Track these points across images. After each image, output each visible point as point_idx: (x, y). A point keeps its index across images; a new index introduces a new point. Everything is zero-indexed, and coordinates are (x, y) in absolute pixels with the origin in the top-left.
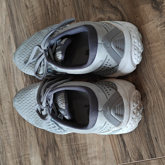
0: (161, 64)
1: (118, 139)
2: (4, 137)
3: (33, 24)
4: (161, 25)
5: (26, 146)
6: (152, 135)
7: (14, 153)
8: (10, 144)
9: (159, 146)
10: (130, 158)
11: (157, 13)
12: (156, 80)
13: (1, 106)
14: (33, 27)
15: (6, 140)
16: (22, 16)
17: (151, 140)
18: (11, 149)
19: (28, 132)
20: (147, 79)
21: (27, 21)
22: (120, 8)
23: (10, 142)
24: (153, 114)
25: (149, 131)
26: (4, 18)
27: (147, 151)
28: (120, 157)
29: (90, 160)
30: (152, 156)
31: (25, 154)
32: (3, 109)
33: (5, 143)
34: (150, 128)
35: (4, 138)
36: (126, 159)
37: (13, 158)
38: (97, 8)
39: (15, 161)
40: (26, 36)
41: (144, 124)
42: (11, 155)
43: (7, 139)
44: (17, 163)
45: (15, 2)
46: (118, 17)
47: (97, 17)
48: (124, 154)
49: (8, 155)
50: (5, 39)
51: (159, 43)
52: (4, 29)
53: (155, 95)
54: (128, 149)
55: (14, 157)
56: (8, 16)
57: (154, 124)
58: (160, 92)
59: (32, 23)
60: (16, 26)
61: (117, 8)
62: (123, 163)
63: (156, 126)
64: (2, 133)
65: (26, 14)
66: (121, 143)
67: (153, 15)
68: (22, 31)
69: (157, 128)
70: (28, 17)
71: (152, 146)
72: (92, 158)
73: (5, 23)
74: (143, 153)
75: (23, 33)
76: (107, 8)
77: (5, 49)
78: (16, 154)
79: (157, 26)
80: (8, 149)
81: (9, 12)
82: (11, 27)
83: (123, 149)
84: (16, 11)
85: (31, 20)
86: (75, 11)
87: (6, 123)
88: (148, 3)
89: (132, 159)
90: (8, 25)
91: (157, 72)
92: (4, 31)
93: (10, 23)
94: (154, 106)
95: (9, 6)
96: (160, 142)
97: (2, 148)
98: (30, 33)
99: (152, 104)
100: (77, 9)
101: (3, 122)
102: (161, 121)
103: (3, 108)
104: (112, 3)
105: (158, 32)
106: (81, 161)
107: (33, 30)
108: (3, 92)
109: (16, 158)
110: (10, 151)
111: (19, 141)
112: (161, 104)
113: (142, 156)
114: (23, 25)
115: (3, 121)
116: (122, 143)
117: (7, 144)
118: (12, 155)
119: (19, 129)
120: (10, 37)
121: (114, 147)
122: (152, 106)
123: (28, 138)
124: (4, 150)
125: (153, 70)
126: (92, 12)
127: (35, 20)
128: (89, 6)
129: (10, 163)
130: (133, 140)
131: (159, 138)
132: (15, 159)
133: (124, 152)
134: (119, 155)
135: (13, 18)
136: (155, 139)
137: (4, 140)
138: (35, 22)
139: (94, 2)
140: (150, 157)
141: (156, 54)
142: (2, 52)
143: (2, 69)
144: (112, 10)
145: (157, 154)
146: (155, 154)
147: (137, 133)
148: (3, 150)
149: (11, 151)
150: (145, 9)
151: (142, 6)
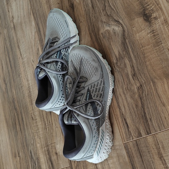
0: (152, 62)
1: (123, 122)
2: (35, 131)
4: (150, 32)
5: (52, 136)
6: (148, 117)
7: (43, 143)
8: (40, 136)
9: (152, 124)
10: (132, 137)
11: (147, 24)
12: (149, 74)
13: (32, 106)
15: (36, 133)
17: (147, 121)
18: (40, 140)
19: (54, 124)
20: (142, 74)
22: (121, 22)
23: (40, 135)
24: (148, 100)
25: (145, 113)
26: (33, 34)
27: (144, 129)
28: (125, 137)
30: (148, 133)
31: (52, 143)
32: (34, 108)
33: (36, 136)
34: (146, 111)
35: (34, 132)
36: (129, 138)
37: (42, 148)
38: (104, 23)
39: (44, 150)
41: (141, 109)
42: (40, 145)
43: (37, 132)
44: (45, 151)
45: (42, 21)
46: (120, 28)
47: (105, 30)
48: (128, 134)
49: (38, 145)
50: (34, 51)
51: (150, 46)
52: (33, 43)
53: (148, 86)
54: (130, 129)
55: (43, 147)
56: (36, 33)
57: (148, 108)
58: (152, 83)
60: (43, 40)
61: (119, 21)
62: (127, 141)
63: (150, 109)
64: (33, 127)
66: (125, 125)
67: (145, 25)
69: (150, 111)
71: (148, 125)
73: (34, 38)
74: (141, 132)
76: (112, 22)
77: (35, 59)
78: (45, 144)
79: (148, 34)
80: (38, 140)
81: (38, 29)
82: (39, 41)
83: (127, 130)
84: (43, 28)
86: (88, 25)
87: (36, 119)
88: (141, 16)
89: (134, 137)
90: (37, 39)
91: (149, 68)
92: (33, 45)
93: (39, 38)
94: (148, 95)
95: (37, 24)
96: (153, 121)
97: (33, 140)
99: (147, 93)
100: (89, 24)
101: (34, 119)
102: (154, 105)
103: (33, 107)
104: (115, 18)
105: (149, 38)
108: (33, 94)
109: (44, 147)
110: (39, 142)
111: (47, 132)
112: (153, 92)
113: (141, 134)
115: (33, 117)
116: (126, 126)
117: (37, 137)
118: (42, 145)
119: (46, 122)
120: (38, 49)
121: (120, 129)
122: (146, 94)
123: (54, 130)
125: (146, 67)
126: (101, 26)
128: (98, 21)
129: (40, 152)
130: (134, 122)
131: (153, 118)
132: (44, 149)
133: (127, 132)
134: (124, 135)
135: (40, 34)
136: (149, 119)
137: (35, 134)
139: (102, 18)
140: (147, 134)
141: (148, 54)
142: (32, 62)
143: (32, 75)
145: (151, 131)
146: (150, 131)
147: (137, 116)
148: (33, 142)
149: (40, 142)
150: (139, 21)
151: (136, 19)
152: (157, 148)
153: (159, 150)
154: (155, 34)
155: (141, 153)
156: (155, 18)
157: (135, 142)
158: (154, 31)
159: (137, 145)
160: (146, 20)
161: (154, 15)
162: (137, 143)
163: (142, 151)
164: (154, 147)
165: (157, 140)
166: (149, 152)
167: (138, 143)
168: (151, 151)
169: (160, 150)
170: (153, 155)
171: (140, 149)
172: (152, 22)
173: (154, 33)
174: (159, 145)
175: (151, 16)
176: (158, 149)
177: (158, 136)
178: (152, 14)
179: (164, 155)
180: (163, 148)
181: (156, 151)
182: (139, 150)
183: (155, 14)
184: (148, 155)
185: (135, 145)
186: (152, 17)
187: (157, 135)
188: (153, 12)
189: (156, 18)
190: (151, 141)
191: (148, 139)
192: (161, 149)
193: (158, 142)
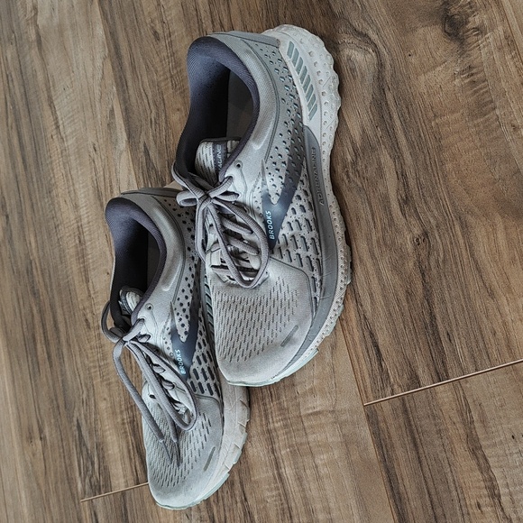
0: (462, 162)
1: (366, 342)
2: (94, 361)
3: (172, 77)
4: (462, 72)
6: (441, 327)
7: (118, 399)
8: (109, 379)
9: (454, 351)
10: (392, 386)
11: (454, 46)
12: (450, 200)
13: (87, 286)
14: (170, 84)
15: (98, 369)
16: (143, 59)
17: (438, 340)
18: (109, 390)
20: (431, 197)
21: (156, 71)
22: (374, 36)
23: (108, 374)
24: (443, 277)
25: (433, 317)
26: (99, 63)
27: (428, 365)
28: (369, 386)
29: (301, 400)
30: (440, 376)
32: (92, 292)
33: (96, 376)
34: (437, 311)
35: (92, 364)
36: (383, 389)
37: (114, 413)
39: (119, 420)
40: (152, 107)
41: (422, 304)
42: (109, 405)
43: (100, 367)
44: (123, 424)
45: (128, 23)
46: (369, 56)
48: (379, 377)
49: (102, 405)
50: (99, 117)
51: (457, 115)
52: (97, 92)
53: (446, 235)
54: (387, 364)
55: (118, 411)
56: (108, 60)
57: (444, 302)
58: (458, 228)
59: (168, 75)
60: (130, 84)
61: (366, 35)
62: (376, 398)
63: (449, 305)
64: (89, 351)
65: (155, 52)
66: (370, 352)
67: (445, 51)
68: (143, 94)
69: (450, 311)
70: (158, 60)
71: (439, 352)
72: (305, 394)
73: (100, 76)
74: (420, 372)
75: (146, 101)
76: (346, 36)
77: (101, 141)
78: (123, 403)
79: (454, 76)
80: (102, 391)
81: (113, 50)
82: (117, 86)
83: (376, 366)
84: (130, 47)
85: (167, 69)
88: (436, 23)
89: (396, 387)
90: (110, 80)
91: (453, 181)
92: (97, 97)
93: (115, 75)
94: (444, 261)
95: (112, 35)
96: (457, 341)
97: (88, 390)
98: (163, 100)
99: (442, 256)
101: (91, 325)
102: (461, 293)
103: (91, 288)
104: (355, 24)
105: (457, 91)
106: (280, 403)
107: (171, 91)
108: (92, 248)
109: (121, 412)
110: (106, 396)
111: (131, 368)
112: (461, 255)
113: (417, 377)
114: (146, 80)
115: (91, 321)
116: (373, 352)
117: (99, 380)
118: (113, 407)
120: (112, 111)
121: (356, 362)
122: (440, 260)
124: (91, 394)
125: (445, 177)
127: (176, 68)
129: (107, 427)
130: (399, 343)
131: (455, 333)
132: (119, 416)
133: (377, 372)
134: (368, 381)
135: (121, 64)
136: (445, 335)
137: (93, 370)
138: (175, 72)
139: (315, 23)
140: (436, 378)
141: (451, 139)
142: (92, 150)
143: (91, 192)
144: (356, 42)
145: (450, 371)
146: (446, 371)
147: (408, 325)
148: (88, 396)
149: (110, 396)
150: (428, 37)
151: (421, 31)
152: (463, 422)
153: (470, 428)
154: (475, 78)
155: (417, 436)
156: (477, 29)
157: (398, 403)
158: (474, 71)
159: (405, 411)
160: (449, 35)
161: (475, 20)
162: (404, 404)
163: (420, 430)
164: (457, 419)
165: (465, 398)
166: (439, 432)
167: (408, 405)
168: (447, 430)
169: (472, 426)
170: (452, 442)
171: (412, 423)
172: (469, 40)
173: (472, 75)
174: (470, 412)
175: (467, 23)
176: (468, 424)
177: (468, 385)
178: (468, 16)
179: (483, 443)
180: (483, 421)
181: (462, 431)
182: (411, 425)
183: (477, 17)
184: (437, 442)
185: (400, 412)
186: (469, 26)
187: (467, 382)
188: (473, 12)
189: (480, 30)
190: (446, 400)
191: (439, 395)
192: (477, 425)
193: (467, 405)
